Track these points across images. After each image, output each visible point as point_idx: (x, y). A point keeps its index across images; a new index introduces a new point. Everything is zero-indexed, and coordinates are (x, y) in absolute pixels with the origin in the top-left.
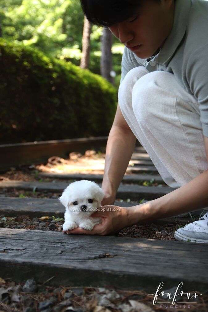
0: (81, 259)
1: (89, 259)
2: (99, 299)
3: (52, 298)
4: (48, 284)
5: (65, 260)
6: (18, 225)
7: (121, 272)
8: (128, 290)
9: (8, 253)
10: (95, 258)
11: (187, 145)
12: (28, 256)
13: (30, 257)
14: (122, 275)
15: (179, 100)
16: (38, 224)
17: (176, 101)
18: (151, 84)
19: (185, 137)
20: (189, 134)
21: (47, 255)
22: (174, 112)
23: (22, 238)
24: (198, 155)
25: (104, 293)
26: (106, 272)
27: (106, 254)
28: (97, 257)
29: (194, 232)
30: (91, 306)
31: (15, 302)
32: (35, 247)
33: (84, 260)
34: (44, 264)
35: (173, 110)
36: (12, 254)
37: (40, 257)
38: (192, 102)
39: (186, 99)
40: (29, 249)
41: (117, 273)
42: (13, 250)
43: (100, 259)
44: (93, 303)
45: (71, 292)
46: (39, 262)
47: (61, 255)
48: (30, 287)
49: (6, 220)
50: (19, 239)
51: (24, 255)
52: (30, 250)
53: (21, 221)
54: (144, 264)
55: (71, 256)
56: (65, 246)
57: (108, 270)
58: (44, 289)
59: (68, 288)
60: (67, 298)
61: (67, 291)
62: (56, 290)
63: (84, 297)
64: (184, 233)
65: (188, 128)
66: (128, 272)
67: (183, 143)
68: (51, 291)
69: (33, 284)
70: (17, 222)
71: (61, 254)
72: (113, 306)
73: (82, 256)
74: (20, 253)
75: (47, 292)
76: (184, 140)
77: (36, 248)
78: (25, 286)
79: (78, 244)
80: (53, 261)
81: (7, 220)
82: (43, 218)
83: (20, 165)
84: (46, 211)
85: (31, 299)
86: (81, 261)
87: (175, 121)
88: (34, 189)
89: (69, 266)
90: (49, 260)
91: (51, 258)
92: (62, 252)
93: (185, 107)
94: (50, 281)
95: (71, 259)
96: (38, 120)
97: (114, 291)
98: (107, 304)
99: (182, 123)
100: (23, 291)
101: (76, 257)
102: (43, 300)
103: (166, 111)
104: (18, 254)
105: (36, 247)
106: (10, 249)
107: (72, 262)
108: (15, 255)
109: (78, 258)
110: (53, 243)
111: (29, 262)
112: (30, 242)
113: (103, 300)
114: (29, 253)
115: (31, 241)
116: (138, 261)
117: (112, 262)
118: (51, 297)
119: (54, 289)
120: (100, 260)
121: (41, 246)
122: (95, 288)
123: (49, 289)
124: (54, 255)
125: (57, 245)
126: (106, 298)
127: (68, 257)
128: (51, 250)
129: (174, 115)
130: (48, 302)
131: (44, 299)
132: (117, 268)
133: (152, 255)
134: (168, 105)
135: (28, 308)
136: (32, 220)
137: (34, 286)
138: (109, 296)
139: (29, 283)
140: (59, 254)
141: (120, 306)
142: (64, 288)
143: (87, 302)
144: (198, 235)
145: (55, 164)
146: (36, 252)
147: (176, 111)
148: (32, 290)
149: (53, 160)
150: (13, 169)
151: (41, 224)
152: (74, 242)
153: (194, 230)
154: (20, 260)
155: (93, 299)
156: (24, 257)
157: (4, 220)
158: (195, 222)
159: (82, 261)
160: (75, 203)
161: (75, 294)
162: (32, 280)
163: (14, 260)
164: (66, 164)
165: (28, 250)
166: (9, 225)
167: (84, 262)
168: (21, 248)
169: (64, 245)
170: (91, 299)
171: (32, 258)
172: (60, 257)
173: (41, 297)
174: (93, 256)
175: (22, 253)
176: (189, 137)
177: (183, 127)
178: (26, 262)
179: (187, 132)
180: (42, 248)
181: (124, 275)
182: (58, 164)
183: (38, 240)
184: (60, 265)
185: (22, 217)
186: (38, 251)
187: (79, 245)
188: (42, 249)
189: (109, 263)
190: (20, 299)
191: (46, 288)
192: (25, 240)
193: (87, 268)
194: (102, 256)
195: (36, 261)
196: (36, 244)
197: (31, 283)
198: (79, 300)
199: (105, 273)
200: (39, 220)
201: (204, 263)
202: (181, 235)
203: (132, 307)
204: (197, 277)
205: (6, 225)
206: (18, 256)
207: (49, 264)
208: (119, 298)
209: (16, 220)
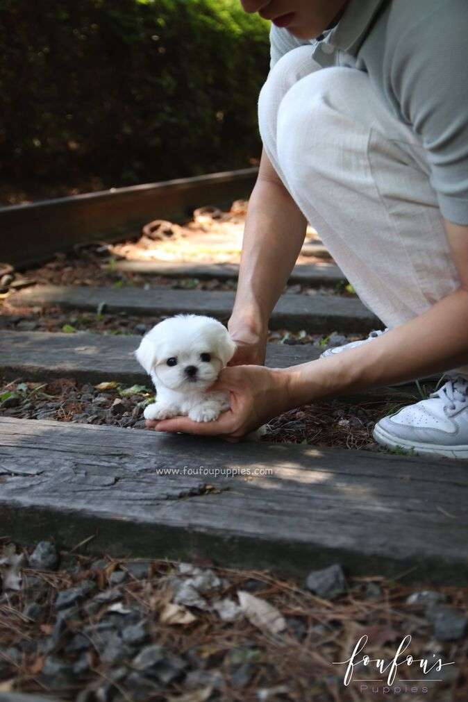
0: (150, 500)
1: (169, 498)
2: (177, 589)
3: (86, 581)
4: (83, 551)
5: (116, 502)
6: (50, 401)
7: (228, 531)
8: (241, 569)
9: (6, 482)
10: (181, 496)
11: (396, 239)
12: (45, 491)
13: (48, 494)
14: (228, 537)
15: (375, 140)
16: (91, 400)
17: (369, 143)
18: (316, 102)
19: (390, 222)
20: (399, 216)
21: (83, 487)
22: (366, 167)
23: (42, 443)
24: (419, 261)
25: (189, 576)
26: (197, 530)
27: (206, 485)
28: (185, 494)
29: (412, 428)
30: (158, 603)
31: (9, 590)
32: (62, 469)
33: (156, 502)
34: (71, 512)
35: (363, 162)
36: (11, 487)
37: (68, 494)
38: (406, 143)
39: (393, 137)
40: (49, 474)
41: (219, 533)
42: (16, 474)
43: (190, 499)
44: (163, 595)
45: (125, 569)
46: (62, 507)
47: (113, 489)
48: (43, 558)
49: (27, 390)
50: (35, 446)
51: (35, 489)
52: (52, 475)
53: (58, 391)
54: (281, 513)
55: (131, 491)
56: (127, 465)
57: (201, 526)
58: (71, 563)
59: (121, 561)
60: (114, 584)
61: (117, 569)
62: (96, 565)
63: (147, 582)
64: (393, 430)
65: (395, 203)
66: (242, 532)
67: (386, 236)
68: (86, 566)
69: (50, 552)
70: (49, 394)
71: (113, 484)
72: (202, 604)
73: (154, 492)
74: (28, 484)
75: (77, 568)
76: (388, 229)
77: (65, 471)
78: (34, 556)
79: (153, 460)
80: (92, 504)
81: (29, 389)
82: (104, 385)
83: (76, 247)
84: (111, 369)
85: (43, 583)
86: (149, 502)
87: (368, 187)
88: (100, 309)
89: (122, 516)
90: (83, 501)
91: (91, 495)
92: (117, 480)
93: (388, 155)
94: (86, 544)
95: (130, 500)
96: (127, 130)
97: (209, 572)
98: (192, 600)
99: (382, 192)
100: (30, 567)
101: (142, 494)
102: (68, 586)
103: (346, 165)
104: (23, 486)
105: (66, 467)
106: (10, 474)
107: (132, 505)
108: (16, 489)
109: (146, 495)
110: (103, 458)
111: (43, 506)
112: (56, 455)
113: (185, 591)
114: (49, 482)
115: (58, 451)
116: (270, 504)
117: (214, 506)
118: (85, 579)
119: (93, 562)
120: (191, 501)
121: (77, 465)
122: (174, 562)
123: (82, 561)
124: (97, 488)
125: (109, 462)
126: (191, 586)
127: (125, 494)
128: (94, 475)
129: (366, 174)
130: (75, 592)
131: (70, 583)
132: (219, 524)
133: (303, 490)
134: (350, 151)
135: (34, 604)
136: (80, 389)
137: (52, 556)
138: (199, 581)
139: (41, 549)
140: (109, 485)
141: (217, 606)
142: (112, 560)
143: (152, 594)
144: (422, 434)
145: (158, 239)
146: (62, 480)
147: (368, 164)
148: (47, 564)
149: (155, 229)
150: (60, 256)
151: (97, 399)
152: (148, 453)
153: (415, 424)
154: (25, 500)
155: (164, 588)
156: (35, 494)
157: (21, 390)
158: (419, 404)
159: (151, 505)
160: (172, 362)
161: (132, 575)
162: (47, 544)
163: (14, 500)
164: (184, 236)
165: (47, 476)
166: (31, 400)
167: (157, 507)
168: (33, 471)
169: (125, 463)
170: (160, 588)
171: (50, 496)
172: (109, 492)
173: (65, 580)
174: (177, 492)
175: (34, 483)
176: (398, 223)
177: (385, 200)
178: (38, 506)
179: (394, 211)
180: (76, 470)
181: (233, 538)
182: (165, 238)
183: (73, 450)
184: (105, 512)
185: (61, 381)
186: (67, 478)
187: (155, 463)
188: (76, 473)
189: (206, 508)
190: (20, 583)
191: (78, 559)
192: (47, 449)
193: (158, 522)
194: (196, 491)
195: (58, 504)
196: (67, 460)
197: (46, 550)
198: (138, 589)
199: (195, 532)
200: (95, 389)
201: (409, 510)
202: (385, 433)
203: (239, 608)
204: (382, 546)
205: (25, 401)
206: (23, 490)
207: (83, 510)
208: (218, 587)
209: (46, 390)
